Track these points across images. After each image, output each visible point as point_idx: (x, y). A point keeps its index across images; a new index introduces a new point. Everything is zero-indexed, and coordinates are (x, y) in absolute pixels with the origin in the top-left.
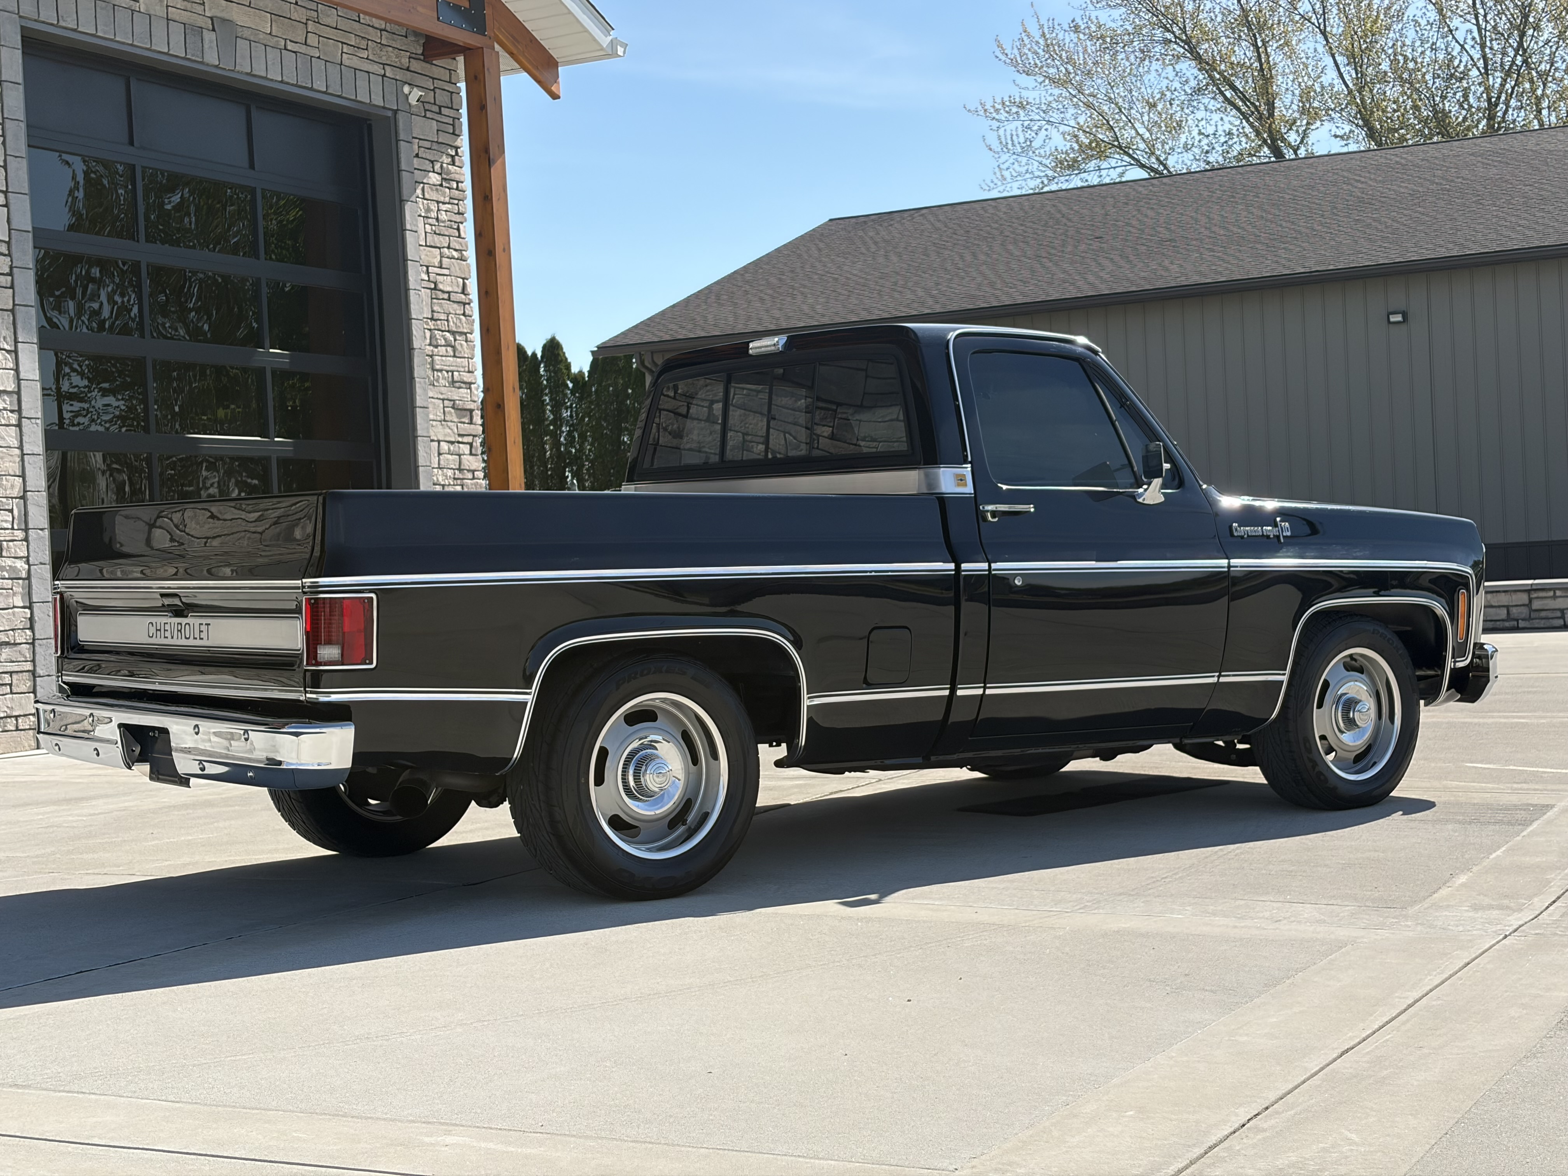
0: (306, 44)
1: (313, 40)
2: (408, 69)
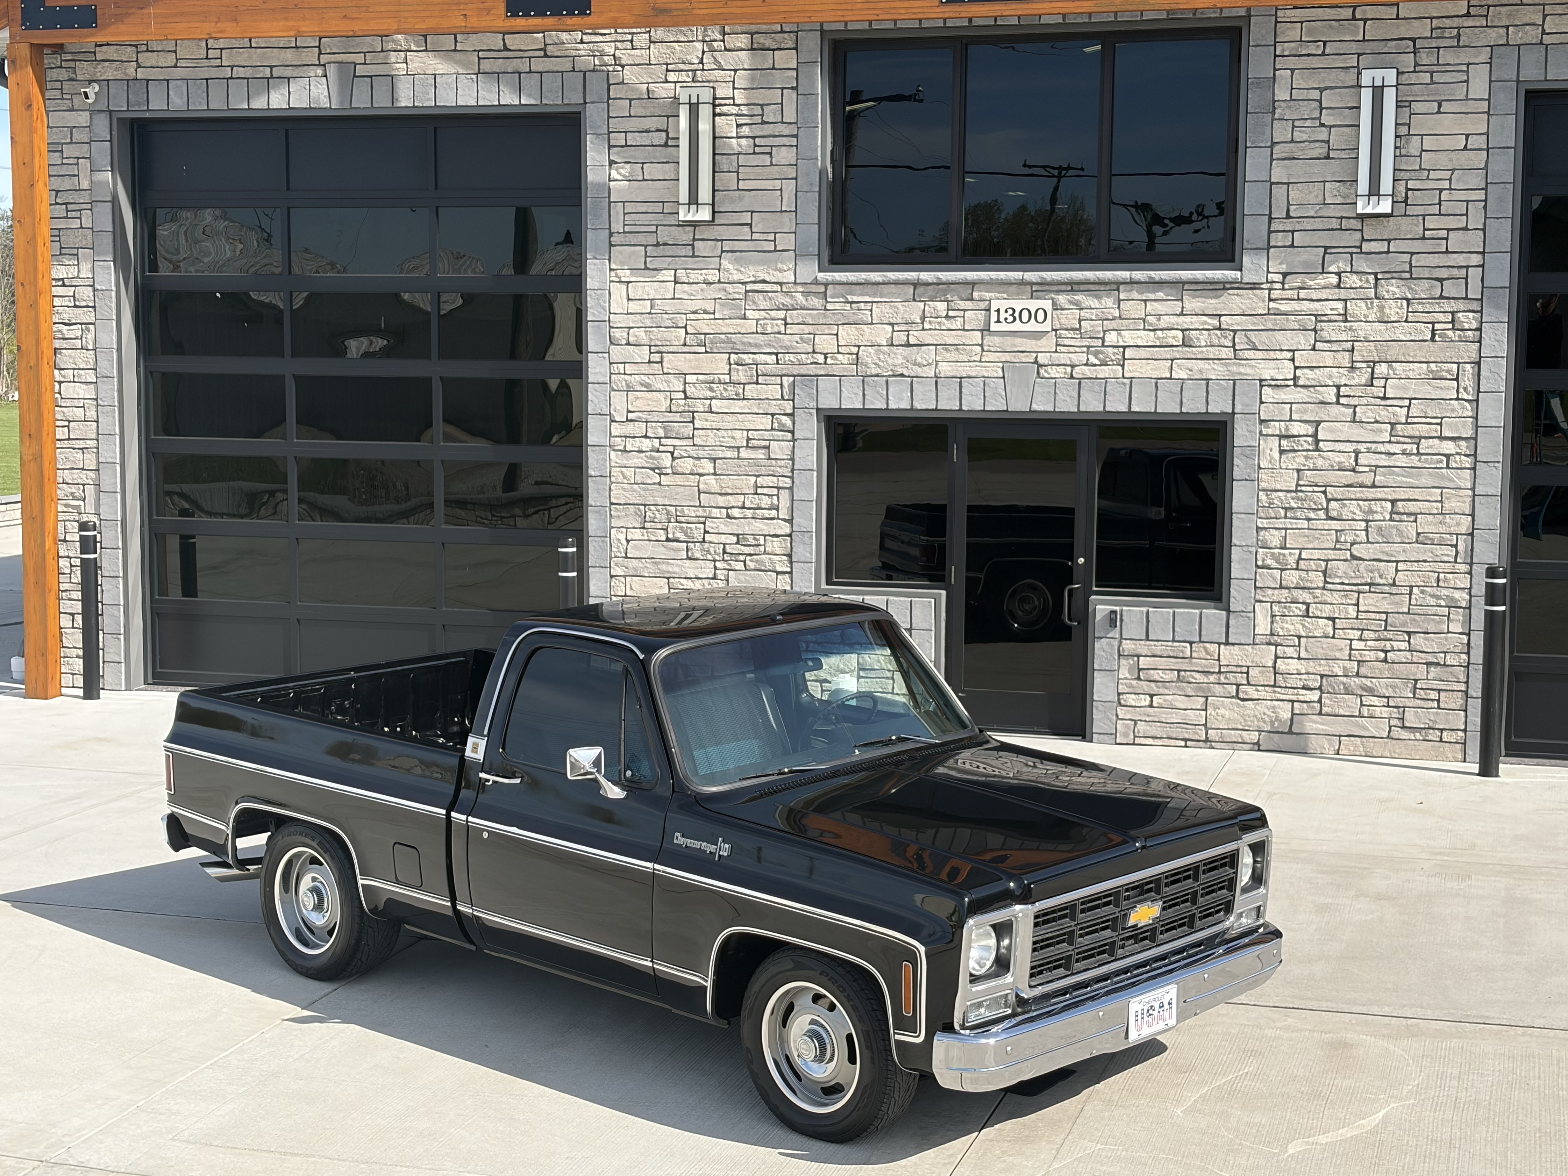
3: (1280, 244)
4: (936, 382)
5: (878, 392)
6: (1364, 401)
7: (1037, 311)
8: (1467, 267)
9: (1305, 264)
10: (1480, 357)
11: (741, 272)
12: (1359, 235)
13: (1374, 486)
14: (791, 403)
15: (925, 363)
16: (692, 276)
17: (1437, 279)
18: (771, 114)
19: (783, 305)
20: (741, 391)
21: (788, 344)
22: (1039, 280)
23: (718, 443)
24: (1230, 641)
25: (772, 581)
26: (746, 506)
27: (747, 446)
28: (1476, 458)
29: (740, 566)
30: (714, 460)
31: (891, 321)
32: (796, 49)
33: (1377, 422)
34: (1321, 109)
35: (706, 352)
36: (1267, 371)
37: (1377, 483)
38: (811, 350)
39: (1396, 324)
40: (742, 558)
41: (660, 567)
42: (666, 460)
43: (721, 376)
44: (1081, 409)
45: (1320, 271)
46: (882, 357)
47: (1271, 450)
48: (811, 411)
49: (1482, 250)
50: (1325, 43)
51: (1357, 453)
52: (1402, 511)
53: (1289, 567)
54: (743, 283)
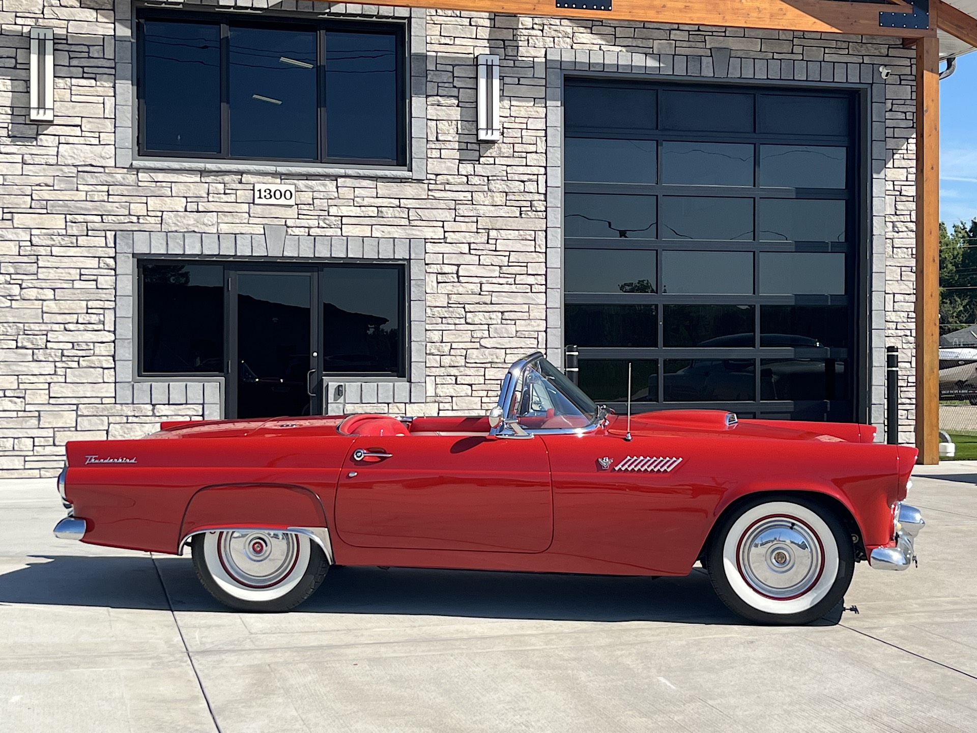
0: (792, 53)
1: (798, 50)
2: (887, 56)
3: (433, 156)
4: (219, 236)
5: (178, 243)
6: (484, 252)
7: (285, 192)
8: (538, 175)
9: (448, 168)
10: (547, 227)
11: (74, 158)
12: (478, 152)
13: (491, 304)
14: (114, 249)
15: (210, 224)
16: (36, 159)
17: (522, 181)
18: (95, 52)
19: (107, 182)
20: (75, 241)
21: (110, 208)
22: (287, 172)
23: (57, 278)
24: (412, 401)
25: (100, 375)
26: (79, 322)
27: (80, 280)
28: (546, 286)
29: (75, 365)
30: (54, 289)
31: (186, 195)
32: (113, 10)
33: (492, 265)
34: (454, 77)
35: (48, 213)
36: (429, 233)
37: (493, 302)
38: (127, 213)
39: (501, 207)
40: (76, 359)
41: (11, 367)
42: (16, 290)
43: (60, 231)
44: (316, 256)
45: (457, 174)
46: (179, 219)
47: (432, 282)
48: (129, 255)
49: (545, 165)
50: (454, 37)
51: (481, 284)
52: (508, 318)
53: (445, 354)
54: (73, 166)
